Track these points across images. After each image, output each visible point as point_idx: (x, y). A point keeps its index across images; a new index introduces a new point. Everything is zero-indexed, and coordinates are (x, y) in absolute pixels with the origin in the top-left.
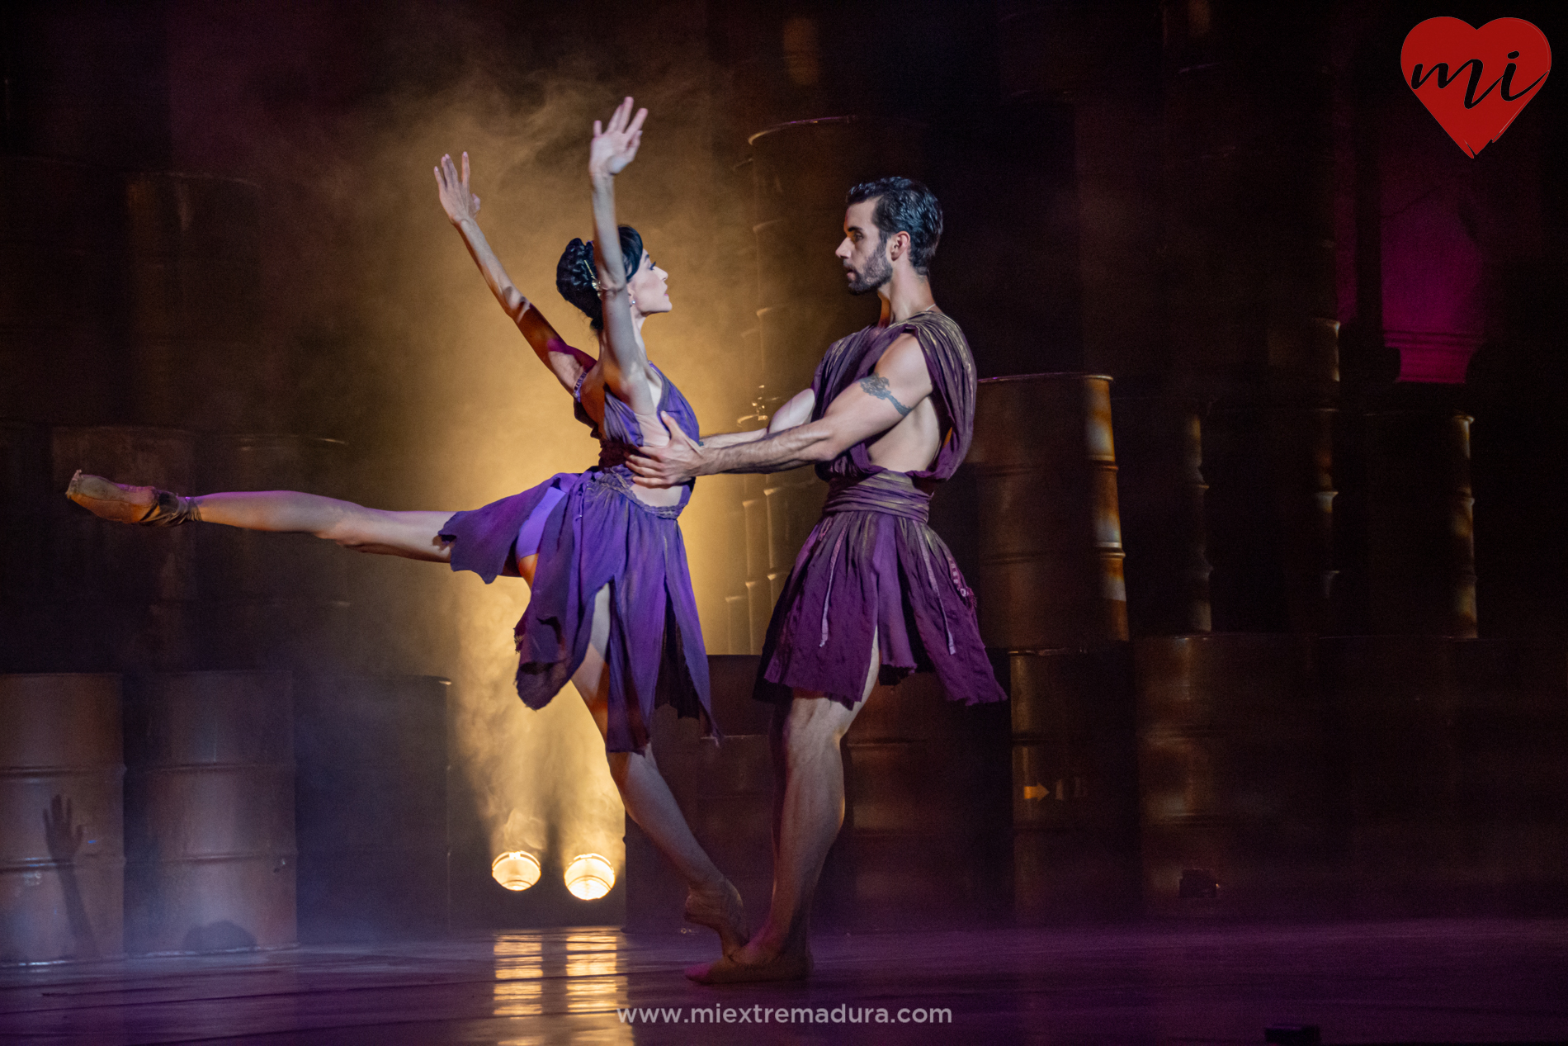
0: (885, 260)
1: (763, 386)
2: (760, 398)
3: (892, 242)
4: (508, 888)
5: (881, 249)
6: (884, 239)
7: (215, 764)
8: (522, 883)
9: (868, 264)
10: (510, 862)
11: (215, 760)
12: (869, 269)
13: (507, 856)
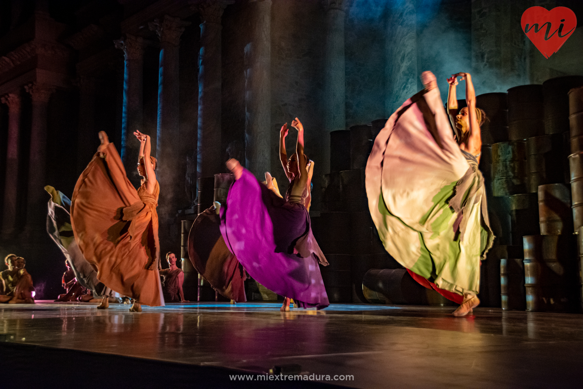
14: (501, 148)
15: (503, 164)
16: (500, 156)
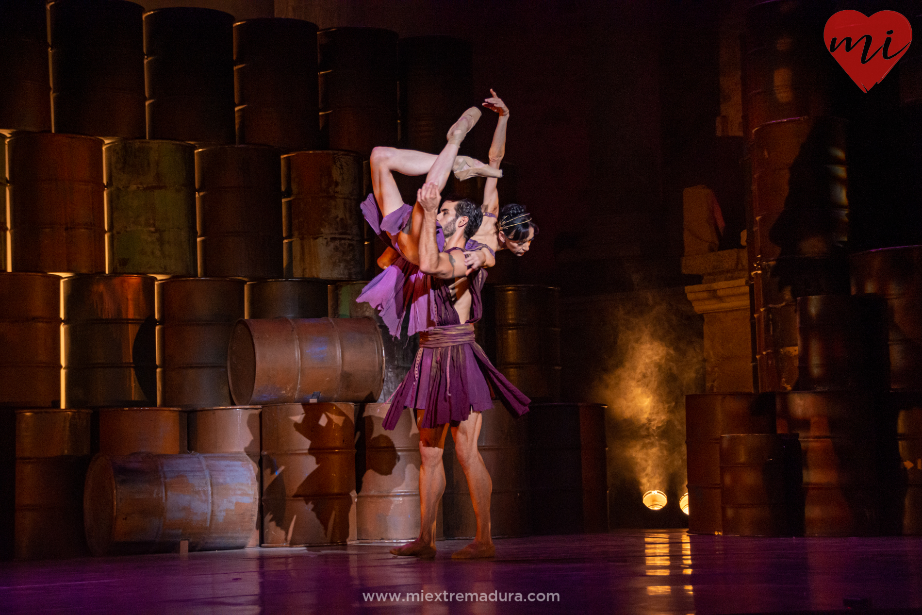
0: (454, 226)
1: (759, 256)
2: (758, 262)
3: (460, 219)
4: (652, 509)
5: (454, 221)
6: (457, 217)
7: (484, 446)
8: (659, 506)
9: (447, 225)
10: (652, 496)
11: (484, 444)
12: (447, 227)
13: (651, 493)
14: (341, 165)
15: (345, 204)
16: (337, 184)
